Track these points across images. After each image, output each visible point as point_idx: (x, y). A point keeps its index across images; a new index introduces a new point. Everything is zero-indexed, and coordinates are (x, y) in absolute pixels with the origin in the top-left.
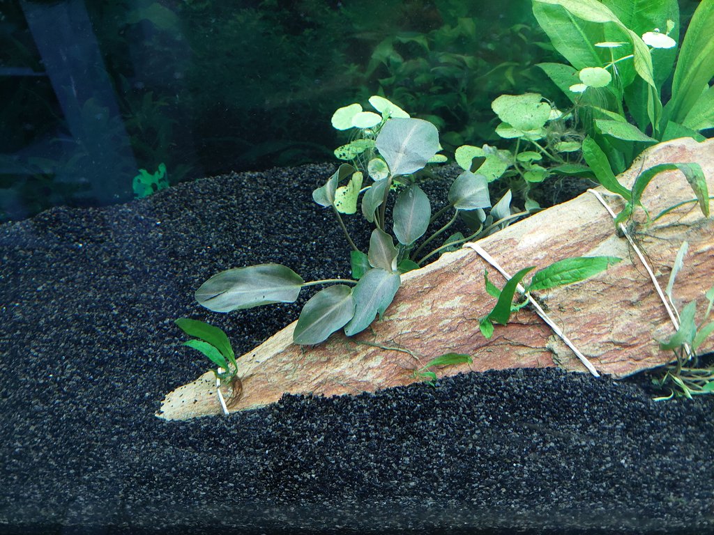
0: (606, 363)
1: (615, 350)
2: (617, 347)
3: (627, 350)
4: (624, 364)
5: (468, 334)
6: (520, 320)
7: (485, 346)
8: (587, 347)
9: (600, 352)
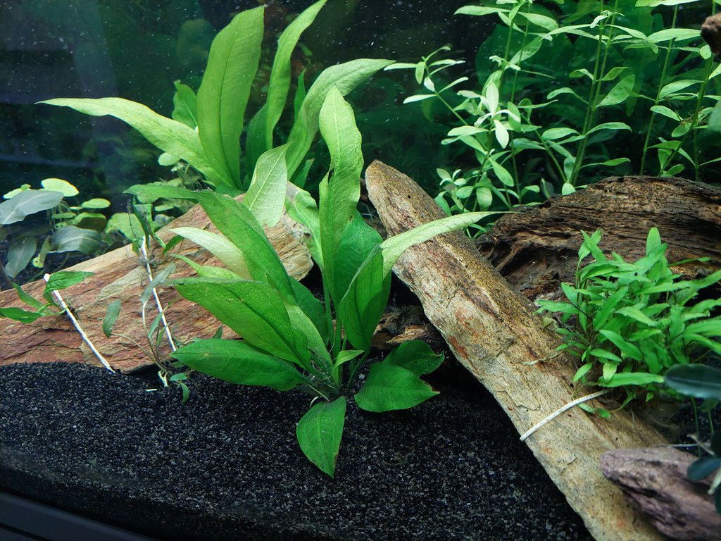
0: (117, 361)
1: (124, 350)
2: (126, 348)
3: (133, 350)
4: (130, 361)
5: (25, 335)
6: (63, 327)
7: (37, 345)
8: (104, 347)
9: (113, 352)
